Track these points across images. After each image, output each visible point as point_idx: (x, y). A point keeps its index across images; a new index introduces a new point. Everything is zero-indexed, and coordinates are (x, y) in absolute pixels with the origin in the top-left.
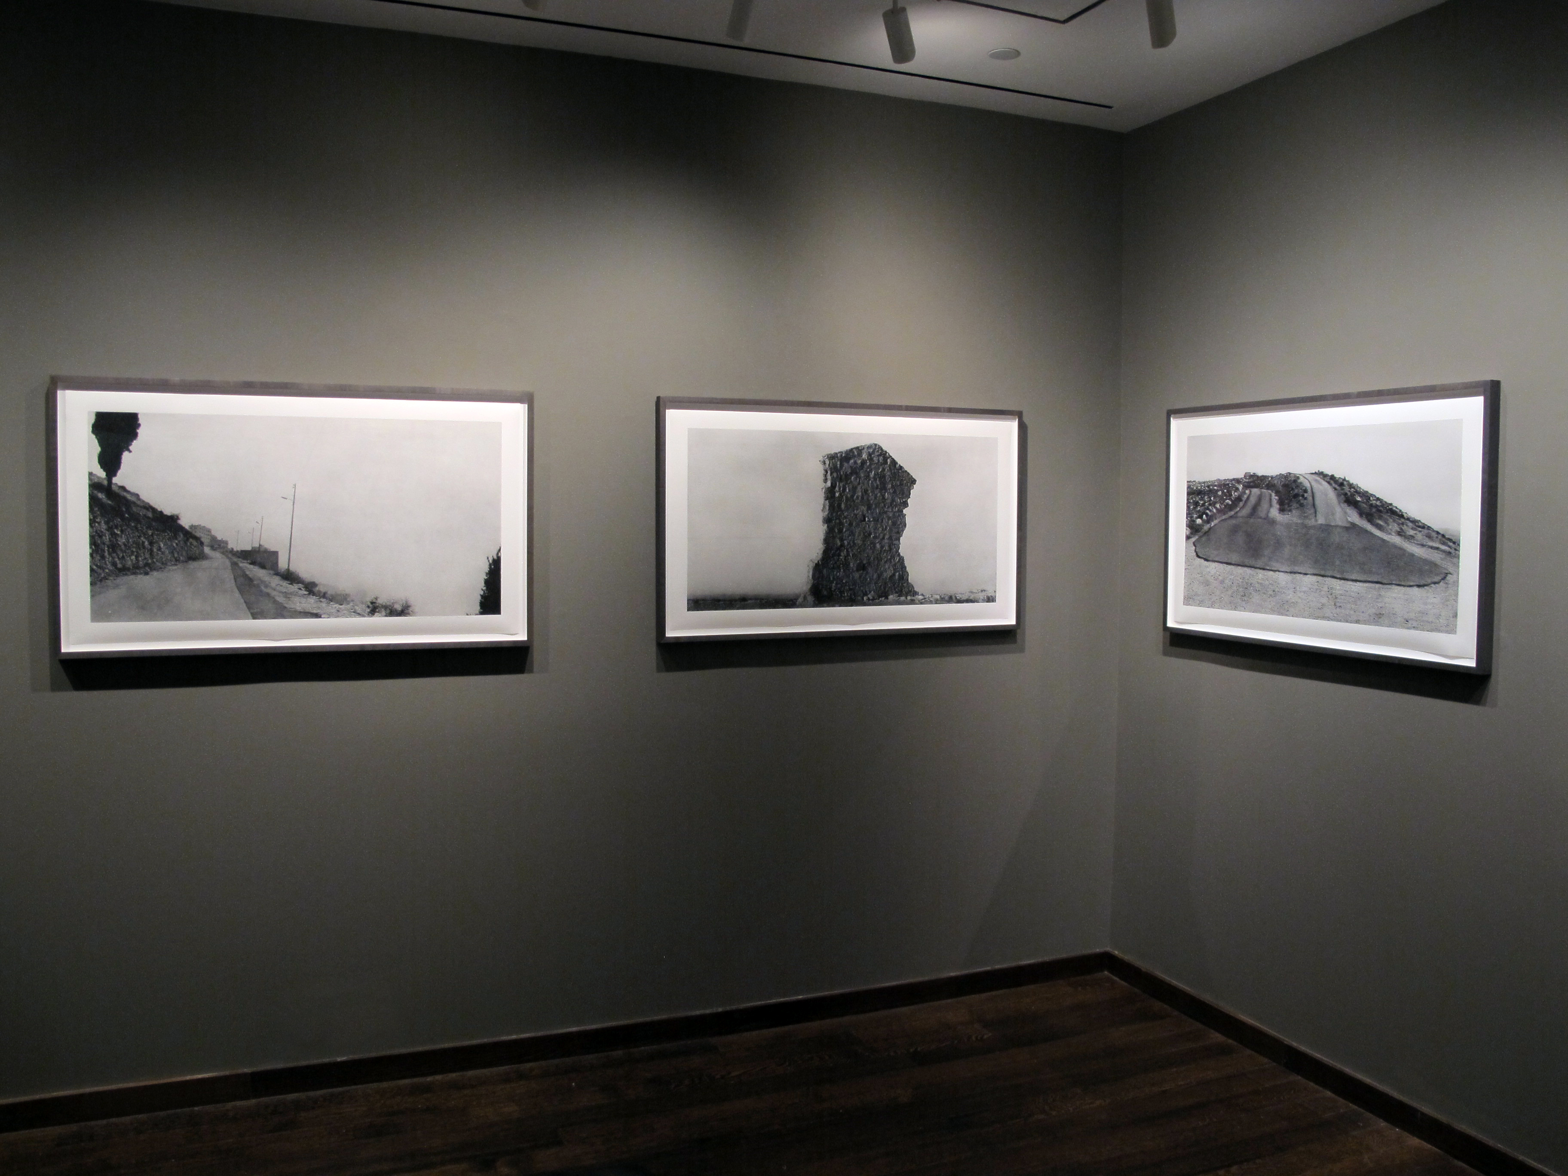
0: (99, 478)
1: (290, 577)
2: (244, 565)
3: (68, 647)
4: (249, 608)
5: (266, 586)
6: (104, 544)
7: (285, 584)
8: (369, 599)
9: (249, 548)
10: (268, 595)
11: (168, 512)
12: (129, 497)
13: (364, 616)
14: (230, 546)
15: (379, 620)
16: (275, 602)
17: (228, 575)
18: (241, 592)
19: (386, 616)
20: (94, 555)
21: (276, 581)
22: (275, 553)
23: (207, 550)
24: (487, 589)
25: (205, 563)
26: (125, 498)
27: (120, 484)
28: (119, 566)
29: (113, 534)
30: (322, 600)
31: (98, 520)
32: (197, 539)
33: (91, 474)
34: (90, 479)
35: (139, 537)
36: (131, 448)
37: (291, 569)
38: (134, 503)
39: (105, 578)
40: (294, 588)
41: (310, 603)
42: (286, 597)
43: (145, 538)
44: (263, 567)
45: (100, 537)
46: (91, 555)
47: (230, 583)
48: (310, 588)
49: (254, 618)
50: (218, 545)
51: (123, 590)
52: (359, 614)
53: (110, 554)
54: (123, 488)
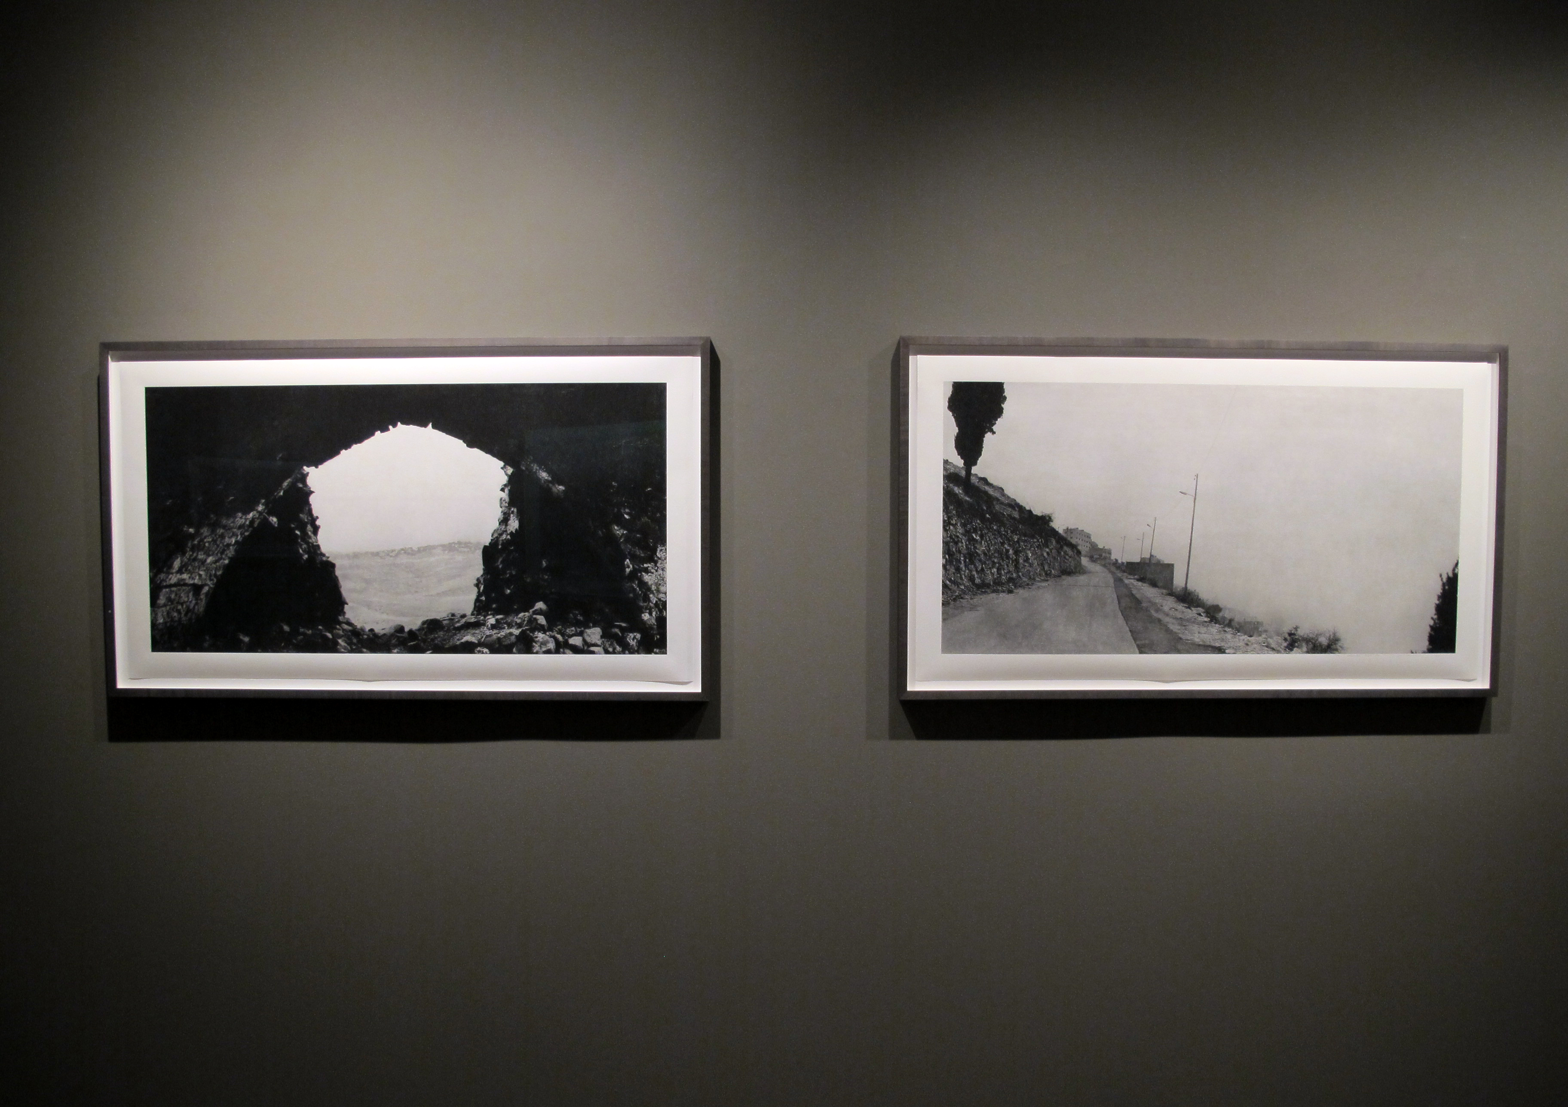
0: (955, 467)
1: (1187, 598)
2: (1130, 581)
3: (916, 685)
4: (1135, 639)
5: (1158, 610)
6: (960, 552)
7: (1181, 607)
8: (1286, 629)
9: (1138, 560)
10: (1159, 620)
11: (1037, 511)
12: (991, 491)
13: (1278, 652)
14: (1113, 557)
15: (1299, 658)
16: (1168, 631)
17: (1110, 595)
18: (1126, 618)
19: (1308, 652)
20: (948, 567)
21: (1169, 604)
22: (1170, 567)
23: (1084, 561)
24: (1439, 618)
25: (1082, 579)
26: (986, 493)
27: (981, 475)
28: (977, 581)
29: (971, 540)
30: (1227, 629)
31: (954, 522)
32: (1073, 547)
33: (946, 462)
34: (945, 469)
35: (1003, 544)
36: (995, 428)
37: (1190, 587)
38: (998, 500)
39: (960, 597)
40: (1192, 613)
41: (1212, 633)
42: (1181, 625)
43: (1009, 545)
44: (1154, 584)
45: (956, 543)
46: (944, 567)
47: (1112, 605)
48: (1213, 613)
49: (1141, 652)
50: (1099, 555)
51: (980, 612)
52: (1273, 649)
53: (966, 566)
54: (984, 480)
